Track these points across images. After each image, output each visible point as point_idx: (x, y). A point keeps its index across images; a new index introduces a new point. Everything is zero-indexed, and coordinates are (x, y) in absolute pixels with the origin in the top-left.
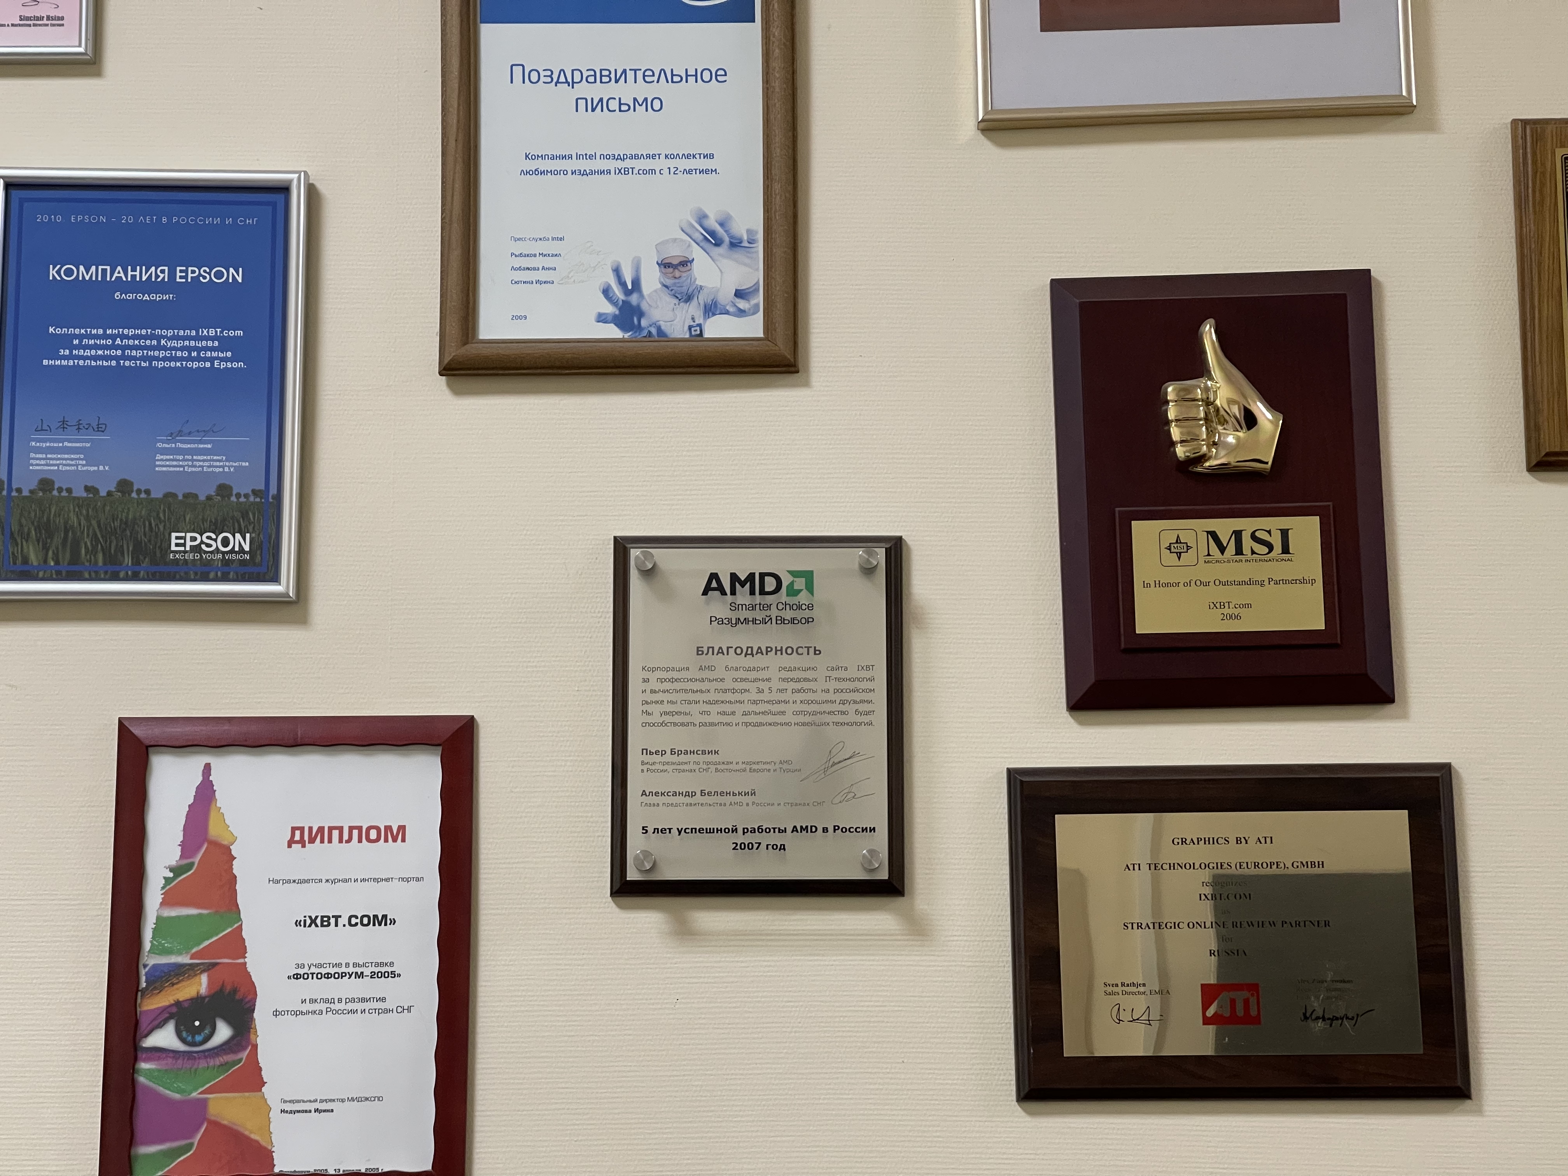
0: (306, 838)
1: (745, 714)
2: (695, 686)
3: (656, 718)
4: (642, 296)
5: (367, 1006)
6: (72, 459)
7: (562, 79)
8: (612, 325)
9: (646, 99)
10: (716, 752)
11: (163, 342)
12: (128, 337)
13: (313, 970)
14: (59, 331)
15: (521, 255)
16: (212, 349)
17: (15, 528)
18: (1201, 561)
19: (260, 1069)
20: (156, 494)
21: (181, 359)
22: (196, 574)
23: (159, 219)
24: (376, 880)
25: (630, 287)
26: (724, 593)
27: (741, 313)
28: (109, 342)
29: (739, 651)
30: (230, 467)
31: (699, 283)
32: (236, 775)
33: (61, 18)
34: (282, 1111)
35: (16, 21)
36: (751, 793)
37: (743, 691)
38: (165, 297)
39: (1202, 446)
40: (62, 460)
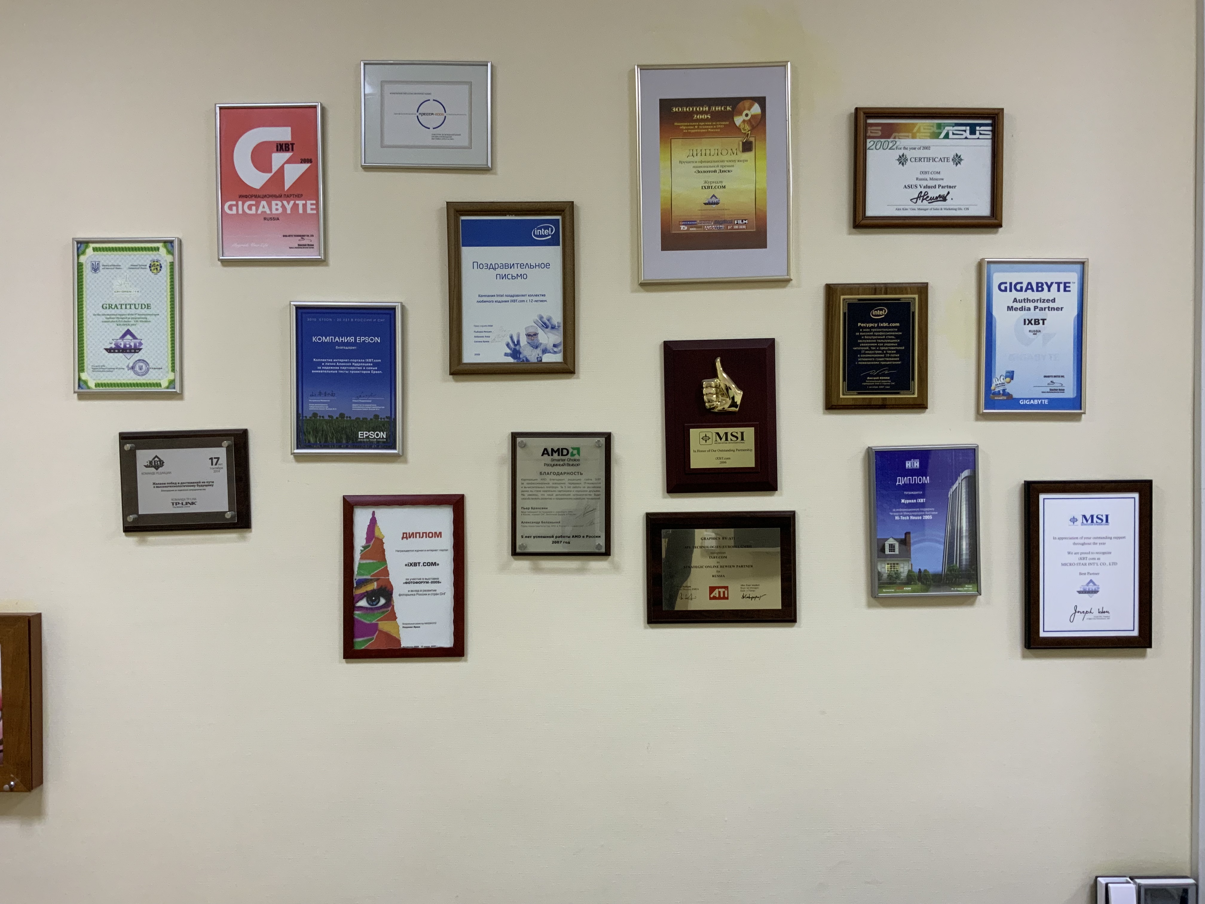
0: (408, 536)
1: (556, 495)
2: (540, 486)
3: (526, 497)
4: (520, 347)
5: (430, 593)
6: (324, 406)
7: (491, 267)
8: (510, 357)
9: (521, 274)
10: (547, 508)
11: (353, 364)
12: (341, 362)
13: (412, 581)
14: (317, 360)
15: (477, 332)
16: (370, 366)
17: (305, 430)
18: (714, 442)
19: (395, 613)
20: (353, 418)
21: (360, 370)
22: (368, 446)
23: (350, 320)
24: (432, 550)
25: (516, 343)
27: (555, 352)
29: (554, 473)
30: (378, 408)
31: (540, 342)
32: (384, 515)
33: (313, 245)
34: (403, 627)
35: (297, 246)
36: (559, 522)
37: (556, 488)
38: (354, 348)
39: (714, 403)
40: (320, 406)
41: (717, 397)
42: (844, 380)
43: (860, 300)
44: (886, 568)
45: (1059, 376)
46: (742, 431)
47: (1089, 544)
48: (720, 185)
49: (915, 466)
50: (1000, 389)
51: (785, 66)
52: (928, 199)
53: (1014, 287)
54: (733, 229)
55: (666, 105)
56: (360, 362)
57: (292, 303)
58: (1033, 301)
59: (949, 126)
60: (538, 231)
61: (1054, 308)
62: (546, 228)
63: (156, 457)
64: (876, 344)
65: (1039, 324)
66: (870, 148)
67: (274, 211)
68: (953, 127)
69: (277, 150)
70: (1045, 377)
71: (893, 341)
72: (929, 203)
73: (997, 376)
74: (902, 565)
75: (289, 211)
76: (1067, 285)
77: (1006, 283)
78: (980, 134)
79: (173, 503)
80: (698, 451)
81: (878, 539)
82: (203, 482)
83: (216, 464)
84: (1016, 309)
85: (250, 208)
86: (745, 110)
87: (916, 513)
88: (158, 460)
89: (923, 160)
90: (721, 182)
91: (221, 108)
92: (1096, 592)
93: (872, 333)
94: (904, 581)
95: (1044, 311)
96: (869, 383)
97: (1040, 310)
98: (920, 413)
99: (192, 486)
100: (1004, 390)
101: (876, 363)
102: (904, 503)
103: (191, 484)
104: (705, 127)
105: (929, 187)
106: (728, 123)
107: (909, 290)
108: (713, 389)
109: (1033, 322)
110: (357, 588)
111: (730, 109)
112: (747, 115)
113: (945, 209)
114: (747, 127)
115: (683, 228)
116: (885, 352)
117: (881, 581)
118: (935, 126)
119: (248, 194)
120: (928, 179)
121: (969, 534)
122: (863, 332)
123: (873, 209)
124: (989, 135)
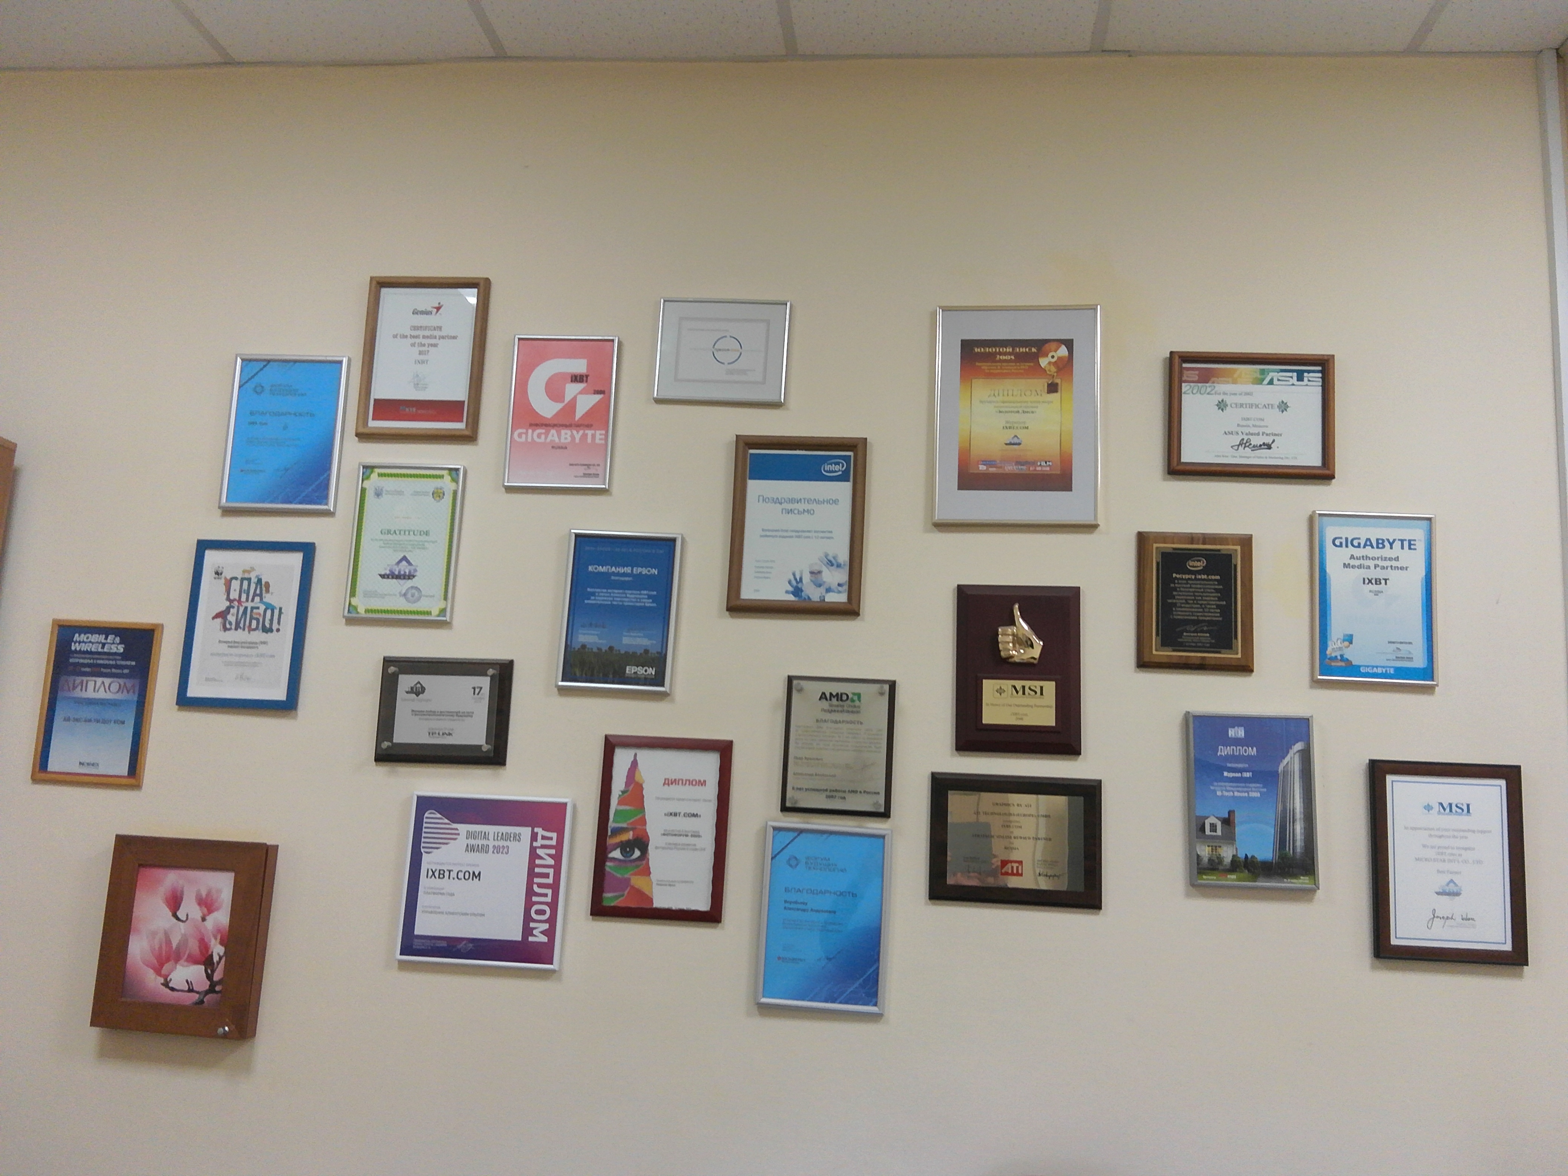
0: (670, 782)
1: (833, 746)
2: (815, 734)
3: (800, 746)
4: (803, 584)
5: (689, 847)
6: (593, 638)
7: (777, 501)
8: (791, 595)
10: (822, 760)
11: (628, 596)
12: (616, 593)
13: (670, 832)
14: (591, 590)
15: (758, 567)
16: (645, 599)
17: (573, 662)
18: (1009, 696)
19: (650, 868)
20: (622, 652)
21: (634, 602)
22: (635, 682)
23: (629, 550)
24: (694, 800)
25: (798, 580)
27: (839, 592)
28: (608, 595)
29: (832, 722)
30: (648, 643)
31: (824, 580)
32: (646, 757)
33: (598, 474)
34: (657, 884)
35: (582, 475)
36: (834, 776)
37: (833, 737)
38: (630, 579)
39: (1011, 652)
40: (589, 638)
41: (1013, 647)
42: (1157, 634)
43: (1174, 549)
44: (1207, 850)
45: (1406, 643)
46: (1042, 685)
48: (1022, 425)
49: (1239, 735)
50: (1338, 654)
51: (1094, 309)
52: (1250, 446)
53: (1350, 542)
55: (967, 346)
56: (635, 594)
57: (572, 531)
58: (1373, 559)
59: (1273, 372)
60: (828, 466)
61: (1398, 567)
62: (838, 463)
63: (419, 683)
64: (1193, 598)
65: (1380, 583)
66: (1188, 392)
67: (563, 441)
68: (1278, 372)
69: (572, 381)
70: (1390, 642)
71: (1213, 595)
72: (1252, 450)
73: (1333, 640)
74: (1225, 848)
75: (577, 441)
76: (1413, 542)
78: (1309, 381)
80: (992, 705)
81: (1197, 817)
82: (462, 713)
83: (478, 694)
84: (1353, 567)
85: (539, 436)
86: (1051, 352)
87: (1240, 789)
88: (420, 686)
89: (1244, 406)
90: (1024, 423)
91: (519, 339)
92: (1458, 894)
93: (1189, 586)
94: (1228, 867)
95: (1385, 570)
96: (1185, 639)
97: (1381, 569)
98: (1245, 676)
99: (452, 716)
100: (1342, 656)
101: (1194, 618)
102: (1227, 777)
103: (451, 714)
104: (1009, 368)
105: (1252, 434)
106: (1032, 364)
107: (1230, 541)
108: (1010, 637)
109: (1373, 581)
110: (611, 837)
111: (1036, 351)
112: (1053, 357)
113: (1270, 458)
114: (1053, 369)
115: (982, 468)
116: (1203, 606)
117: (1200, 866)
118: (1259, 373)
119: (538, 423)
120: (1251, 425)
121: (1304, 816)
122: (1178, 583)
123: (1190, 454)
124: (1319, 382)
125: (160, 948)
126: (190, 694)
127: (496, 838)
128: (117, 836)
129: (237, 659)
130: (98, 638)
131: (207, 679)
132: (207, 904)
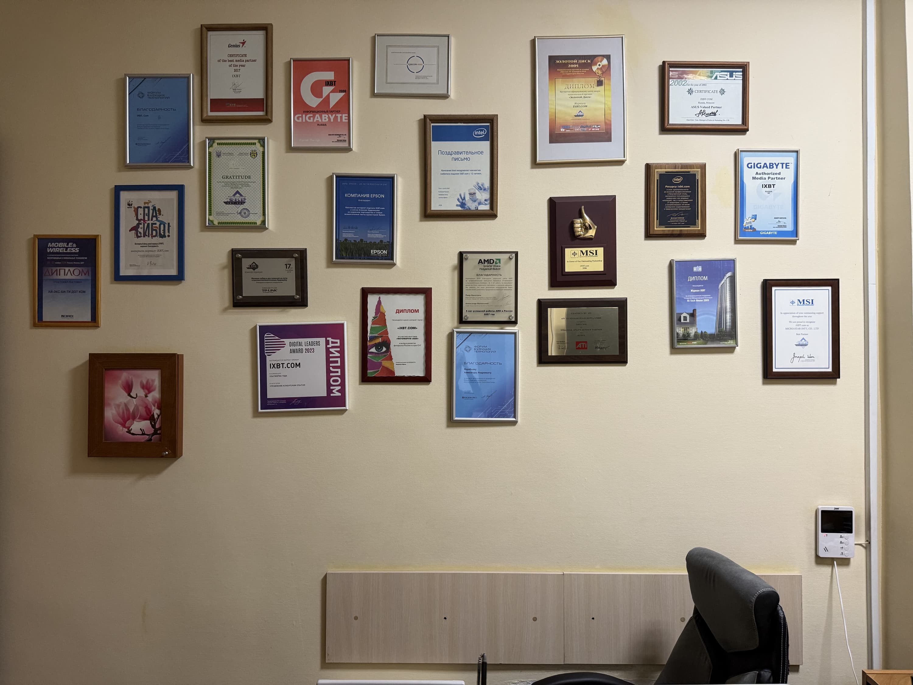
0: (399, 311)
1: (486, 288)
2: (477, 282)
3: (469, 288)
4: (465, 200)
5: (412, 345)
6: (351, 235)
7: (449, 154)
8: (459, 207)
9: (466, 158)
10: (481, 295)
11: (368, 210)
12: (361, 209)
13: (402, 337)
15: (440, 192)
16: (378, 212)
17: (340, 248)
19: (392, 356)
20: (368, 242)
21: (372, 214)
22: (376, 258)
23: (365, 184)
24: (413, 320)
25: (463, 199)
26: (482, 263)
27: (486, 204)
28: (358, 210)
29: (485, 275)
30: (383, 236)
31: (477, 198)
32: (386, 299)
33: (346, 140)
34: (396, 364)
35: (337, 140)
36: (488, 304)
37: (486, 283)
38: (369, 201)
39: (580, 232)
40: (349, 235)
41: (581, 230)
42: (657, 219)
43: (666, 172)
44: (682, 330)
45: (783, 218)
47: (802, 317)
48: (584, 105)
49: (699, 270)
50: (749, 225)
51: (622, 37)
52: (705, 114)
53: (756, 166)
54: (591, 130)
55: (552, 59)
56: (373, 209)
57: (334, 172)
58: (768, 174)
59: (717, 72)
60: (477, 132)
61: (780, 178)
63: (254, 262)
64: (676, 198)
65: (771, 187)
66: (672, 84)
67: (323, 121)
68: (720, 72)
69: (326, 85)
70: (775, 218)
71: (686, 196)
72: (706, 116)
73: (747, 218)
74: (691, 329)
75: (332, 120)
76: (788, 164)
77: (751, 163)
78: (736, 77)
79: (263, 290)
80: (570, 261)
81: (677, 313)
82: (281, 278)
83: (289, 268)
84: (758, 178)
85: (309, 118)
86: (598, 62)
87: (699, 298)
88: (255, 264)
89: (702, 92)
90: (585, 103)
91: (294, 60)
92: (806, 345)
93: (674, 192)
94: (692, 338)
95: (774, 180)
96: (672, 221)
97: (771, 179)
98: (702, 240)
99: (275, 280)
100: (751, 226)
101: (676, 209)
102: (692, 292)
103: (274, 279)
104: (575, 72)
105: (706, 107)
106: (588, 69)
107: (695, 167)
108: (580, 224)
109: (767, 186)
110: (369, 341)
111: (590, 62)
112: (599, 65)
113: (716, 120)
114: (600, 72)
115: (562, 130)
116: (681, 203)
117: (678, 338)
118: (709, 73)
119: (308, 110)
120: (705, 103)
121: (731, 310)
122: (668, 191)
123: (674, 119)
124: (741, 77)
125: (123, 412)
126: (122, 273)
127: (306, 345)
128: (90, 354)
129: (147, 253)
130: (63, 245)
131: (131, 265)
132: (148, 388)
